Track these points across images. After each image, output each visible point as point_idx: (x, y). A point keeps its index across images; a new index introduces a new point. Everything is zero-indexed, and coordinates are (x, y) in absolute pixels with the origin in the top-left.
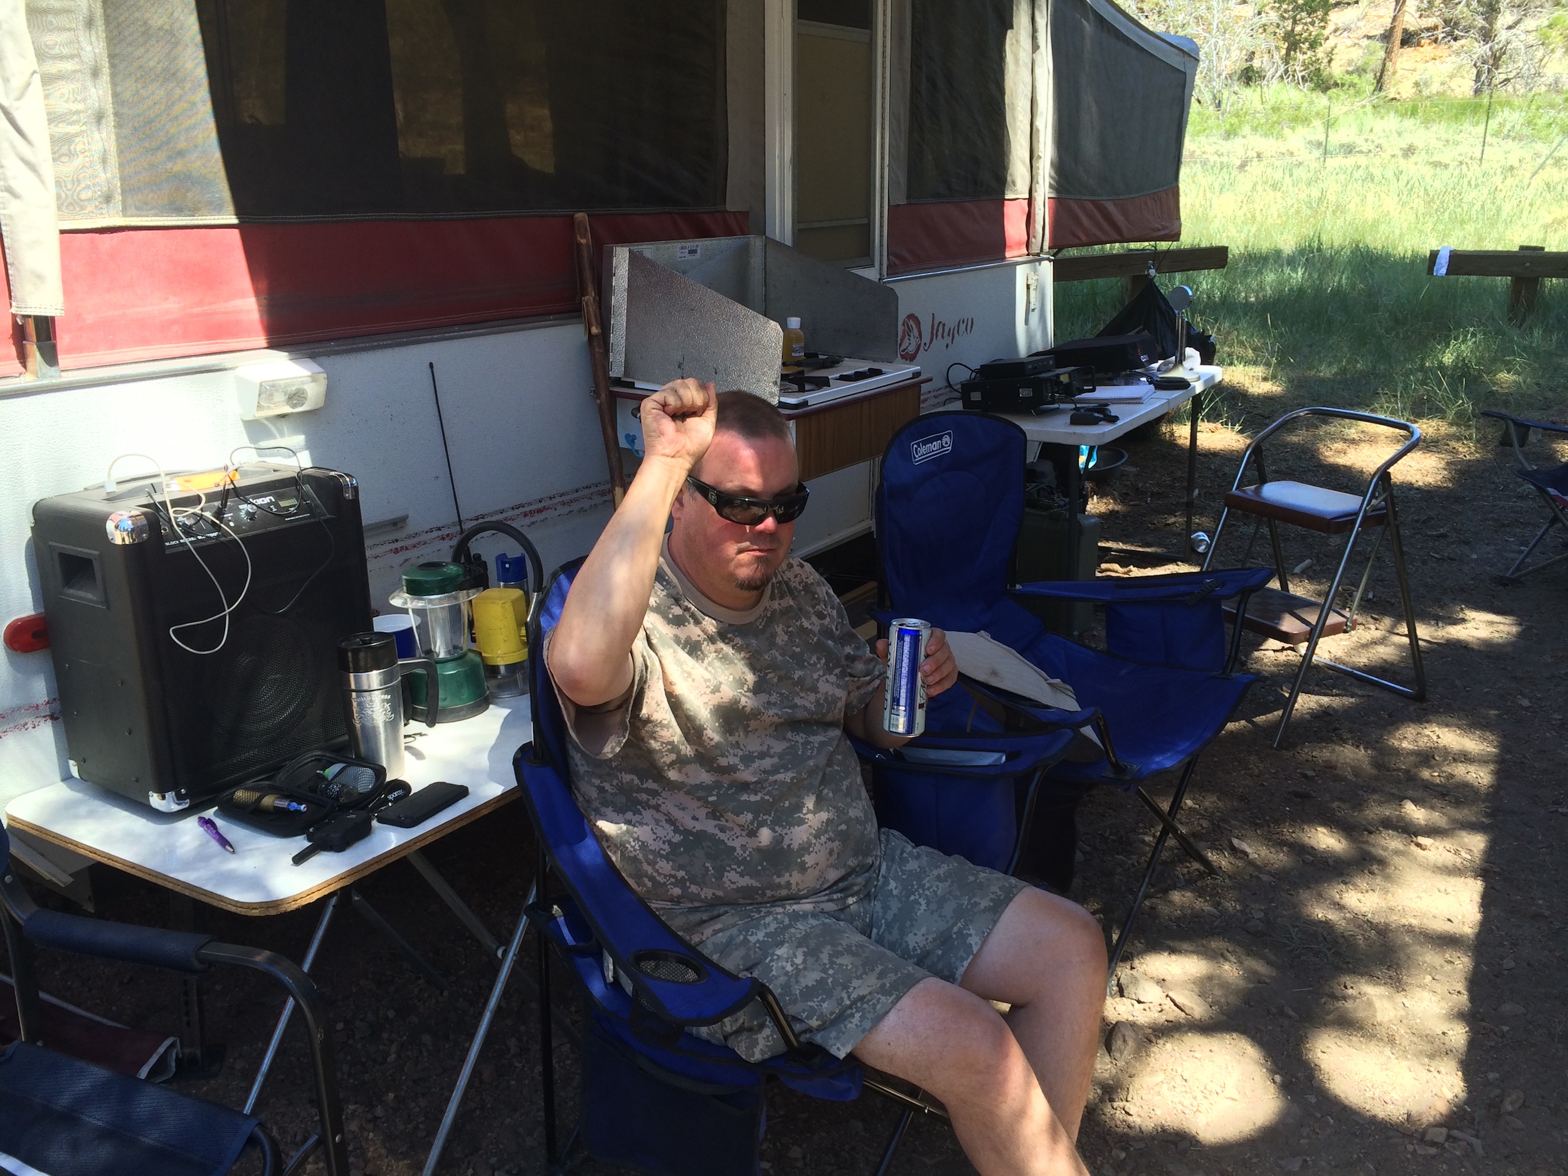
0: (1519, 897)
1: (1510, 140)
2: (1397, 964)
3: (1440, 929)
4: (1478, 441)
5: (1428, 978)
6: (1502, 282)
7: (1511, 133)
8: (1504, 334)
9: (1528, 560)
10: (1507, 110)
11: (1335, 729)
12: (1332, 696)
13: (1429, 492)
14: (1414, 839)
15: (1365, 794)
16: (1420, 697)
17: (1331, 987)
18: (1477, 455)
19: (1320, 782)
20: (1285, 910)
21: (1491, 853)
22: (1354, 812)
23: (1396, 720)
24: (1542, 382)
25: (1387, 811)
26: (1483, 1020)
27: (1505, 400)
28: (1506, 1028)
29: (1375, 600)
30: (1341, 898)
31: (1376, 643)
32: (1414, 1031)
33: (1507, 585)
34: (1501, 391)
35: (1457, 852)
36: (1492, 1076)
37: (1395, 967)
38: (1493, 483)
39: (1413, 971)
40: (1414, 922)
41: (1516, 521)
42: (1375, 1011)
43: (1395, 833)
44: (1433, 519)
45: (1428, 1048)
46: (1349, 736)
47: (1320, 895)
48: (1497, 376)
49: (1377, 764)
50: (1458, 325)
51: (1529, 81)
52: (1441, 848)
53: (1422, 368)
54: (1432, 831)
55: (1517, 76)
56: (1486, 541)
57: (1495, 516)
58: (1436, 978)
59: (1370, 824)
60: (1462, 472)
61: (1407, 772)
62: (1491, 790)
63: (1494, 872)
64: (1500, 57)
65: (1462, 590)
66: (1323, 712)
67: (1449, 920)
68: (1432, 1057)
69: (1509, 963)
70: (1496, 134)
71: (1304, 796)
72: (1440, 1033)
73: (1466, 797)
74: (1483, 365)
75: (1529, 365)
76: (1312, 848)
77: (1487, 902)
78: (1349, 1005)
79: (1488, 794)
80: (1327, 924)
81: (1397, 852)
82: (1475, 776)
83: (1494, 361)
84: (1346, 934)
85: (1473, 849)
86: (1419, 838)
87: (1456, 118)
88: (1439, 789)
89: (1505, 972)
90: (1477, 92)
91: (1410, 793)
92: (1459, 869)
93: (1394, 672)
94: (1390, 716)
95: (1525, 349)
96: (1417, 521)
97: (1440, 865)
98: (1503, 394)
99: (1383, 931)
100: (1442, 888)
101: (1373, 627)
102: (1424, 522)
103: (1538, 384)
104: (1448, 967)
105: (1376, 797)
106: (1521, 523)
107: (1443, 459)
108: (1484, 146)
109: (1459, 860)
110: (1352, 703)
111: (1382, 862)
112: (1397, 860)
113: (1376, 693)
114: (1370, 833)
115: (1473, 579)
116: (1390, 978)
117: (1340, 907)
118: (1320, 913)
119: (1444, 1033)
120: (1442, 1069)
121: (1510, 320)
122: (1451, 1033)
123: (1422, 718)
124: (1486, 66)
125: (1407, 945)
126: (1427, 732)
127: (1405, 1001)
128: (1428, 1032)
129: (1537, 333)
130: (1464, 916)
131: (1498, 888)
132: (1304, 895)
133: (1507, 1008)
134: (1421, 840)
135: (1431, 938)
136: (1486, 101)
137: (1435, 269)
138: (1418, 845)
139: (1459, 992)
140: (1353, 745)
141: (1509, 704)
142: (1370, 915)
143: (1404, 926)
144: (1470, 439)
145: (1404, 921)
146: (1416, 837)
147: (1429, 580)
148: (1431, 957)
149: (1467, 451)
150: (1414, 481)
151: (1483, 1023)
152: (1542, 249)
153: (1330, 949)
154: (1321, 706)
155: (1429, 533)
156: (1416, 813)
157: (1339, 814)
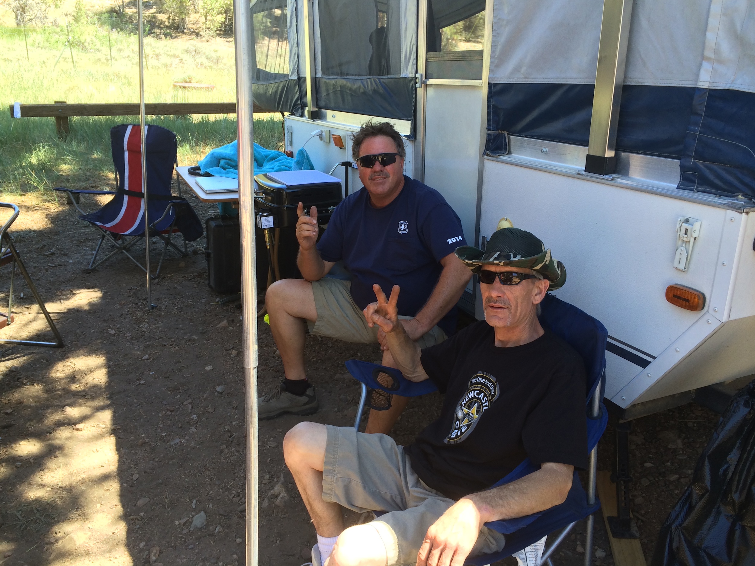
0: (132, 437)
1: (40, 49)
2: (81, 505)
3: (98, 474)
4: (59, 201)
5: (99, 505)
6: (52, 119)
7: (40, 45)
8: (58, 145)
9: (97, 258)
10: (34, 34)
11: (18, 379)
12: (13, 359)
13: (40, 231)
14: (75, 427)
15: (42, 411)
16: (60, 345)
17: (48, 538)
18: (60, 208)
19: (16, 414)
20: (11, 503)
21: (115, 419)
22: (39, 424)
23: (51, 363)
24: (82, 167)
25: (57, 416)
26: (130, 515)
27: (67, 179)
28: (142, 514)
29: (25, 297)
30: (42, 480)
31: (31, 321)
32: (98, 541)
33: (90, 273)
34: (64, 174)
35: (98, 426)
36: (142, 545)
37: (80, 508)
38: (71, 221)
39: (90, 505)
40: (84, 476)
41: (87, 239)
42: (75, 542)
43: (64, 427)
44: (45, 246)
45: (107, 547)
46: (27, 381)
47: (30, 484)
48: (60, 167)
49: (47, 391)
50: (34, 143)
51: (42, 20)
52: (89, 427)
53: (21, 167)
54: (83, 419)
55: (35, 17)
56: (75, 252)
57: (76, 238)
58: (102, 503)
59: (49, 428)
60: (55, 219)
61: (64, 389)
62: (107, 384)
63: (118, 429)
64: (25, 8)
65: (69, 281)
66: (9, 371)
67: (102, 466)
68: (110, 551)
69: (135, 477)
70: (33, 45)
71: (8, 427)
72: (111, 534)
73: (95, 393)
74: (53, 162)
75: (74, 160)
76: (20, 456)
77: (119, 447)
78: (60, 544)
79: (106, 387)
80: (38, 501)
81: (68, 438)
82: (97, 380)
83: (57, 159)
84: (49, 502)
85: (105, 421)
86: (77, 425)
87: (11, 37)
88: (82, 393)
89: (135, 482)
90: (18, 24)
91: (68, 401)
92: (101, 435)
93: (44, 335)
94: (47, 361)
95: (70, 152)
96: (38, 248)
97: (91, 436)
98: (65, 176)
99: (70, 489)
100: (94, 449)
101: (27, 313)
102: (42, 248)
103: (80, 169)
104: (107, 494)
105: (49, 411)
106: (90, 240)
107: (44, 213)
108: (27, 51)
109: (100, 430)
110: (25, 360)
111: (60, 448)
112: (69, 444)
113: (37, 350)
114: (50, 433)
115: (73, 273)
116: (79, 515)
117: (43, 486)
118: (33, 494)
119: (113, 533)
120: (117, 556)
121: (59, 138)
122: (116, 532)
123: (64, 357)
124: (19, 12)
125: (83, 492)
126: (68, 364)
127: (89, 525)
128: (105, 537)
129: (74, 144)
130: (108, 461)
131: (121, 437)
132: (21, 488)
133: (140, 502)
134: (78, 426)
135: (95, 481)
136: (23, 29)
137: (14, 114)
138: (77, 430)
139: (116, 505)
140: (30, 385)
141: (105, 335)
142: (60, 484)
143: (80, 481)
144: (55, 201)
145: (79, 478)
146: (75, 425)
147: (51, 279)
148: (97, 492)
149: (54, 208)
150: (31, 227)
151: (131, 517)
152: (66, 102)
153: (42, 515)
154: (7, 368)
155: (46, 254)
156: (73, 412)
157: (30, 429)
